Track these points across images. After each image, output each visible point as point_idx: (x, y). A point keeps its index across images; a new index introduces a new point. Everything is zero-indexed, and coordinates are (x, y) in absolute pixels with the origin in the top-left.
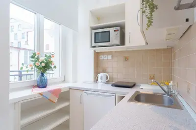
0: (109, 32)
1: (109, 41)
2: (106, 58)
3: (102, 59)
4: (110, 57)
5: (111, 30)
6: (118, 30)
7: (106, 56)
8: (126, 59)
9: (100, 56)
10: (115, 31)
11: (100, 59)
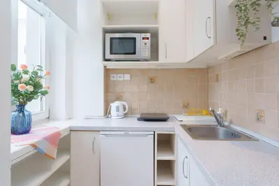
0: (134, 39)
1: (134, 53)
2: (122, 79)
3: (115, 79)
4: (127, 77)
5: (138, 36)
6: (148, 38)
7: (122, 75)
8: (152, 80)
9: (112, 75)
10: (143, 38)
11: (112, 79)
